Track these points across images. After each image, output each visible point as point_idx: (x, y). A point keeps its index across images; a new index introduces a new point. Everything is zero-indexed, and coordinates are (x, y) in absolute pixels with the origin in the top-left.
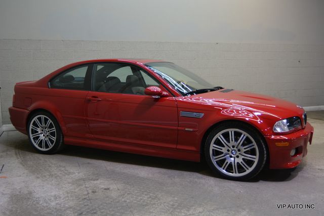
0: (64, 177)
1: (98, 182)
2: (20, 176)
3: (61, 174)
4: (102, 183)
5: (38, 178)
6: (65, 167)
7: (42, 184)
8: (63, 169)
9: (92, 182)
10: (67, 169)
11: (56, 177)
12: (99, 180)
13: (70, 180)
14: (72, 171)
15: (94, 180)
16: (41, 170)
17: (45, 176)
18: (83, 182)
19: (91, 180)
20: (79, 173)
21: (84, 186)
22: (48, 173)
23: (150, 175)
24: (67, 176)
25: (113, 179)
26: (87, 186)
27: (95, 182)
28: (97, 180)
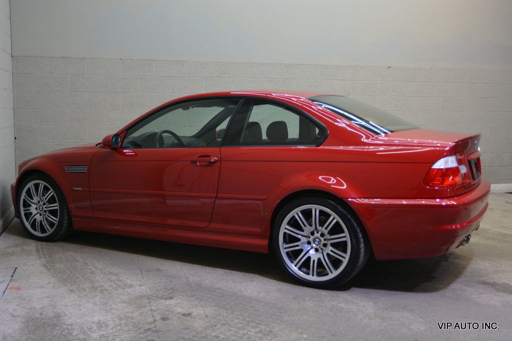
0: (115, 292)
1: (173, 302)
2: (43, 287)
3: (110, 286)
4: (178, 305)
5: (72, 291)
6: (117, 275)
7: (77, 303)
8: (114, 278)
9: (163, 301)
10: (121, 279)
11: (102, 291)
12: (174, 299)
13: (125, 298)
14: (129, 282)
15: (166, 299)
16: (77, 278)
17: (84, 289)
18: (147, 301)
19: (161, 298)
20: (140, 286)
21: (148, 308)
22: (88, 285)
23: (262, 295)
24: (120, 290)
25: (198, 299)
26: (153, 308)
27: (168, 302)
28: (171, 298)
